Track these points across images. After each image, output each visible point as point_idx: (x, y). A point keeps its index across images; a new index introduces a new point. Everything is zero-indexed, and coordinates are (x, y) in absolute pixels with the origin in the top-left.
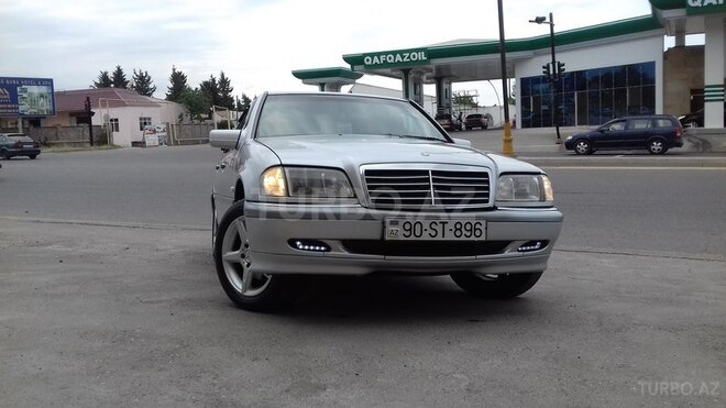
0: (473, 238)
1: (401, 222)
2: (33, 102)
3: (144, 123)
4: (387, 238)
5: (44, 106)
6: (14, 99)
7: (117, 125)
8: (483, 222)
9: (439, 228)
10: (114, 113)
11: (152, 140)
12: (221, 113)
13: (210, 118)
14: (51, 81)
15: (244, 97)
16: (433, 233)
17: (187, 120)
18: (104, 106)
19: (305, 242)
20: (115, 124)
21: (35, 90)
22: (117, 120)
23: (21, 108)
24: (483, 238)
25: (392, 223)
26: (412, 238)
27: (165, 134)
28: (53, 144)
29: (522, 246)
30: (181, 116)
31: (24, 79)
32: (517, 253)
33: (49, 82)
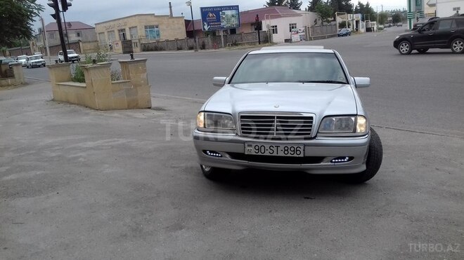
0: (295, 155)
1: (254, 145)
2: (228, 20)
3: (292, 27)
4: (246, 153)
5: (234, 22)
6: (218, 19)
7: (276, 29)
8: (302, 147)
9: (275, 149)
10: (273, 22)
11: (296, 38)
12: (342, 16)
13: (335, 20)
14: (238, 6)
15: (359, 3)
16: (272, 152)
17: (319, 22)
18: (267, 18)
19: (211, 152)
20: (275, 29)
21: (229, 13)
22: (276, 26)
23: (222, 24)
24: (302, 155)
25: (249, 146)
26: (260, 154)
27: (304, 33)
28: (240, 44)
29: (335, 159)
30: (315, 21)
31: (223, 7)
32: (330, 163)
33: (236, 8)
